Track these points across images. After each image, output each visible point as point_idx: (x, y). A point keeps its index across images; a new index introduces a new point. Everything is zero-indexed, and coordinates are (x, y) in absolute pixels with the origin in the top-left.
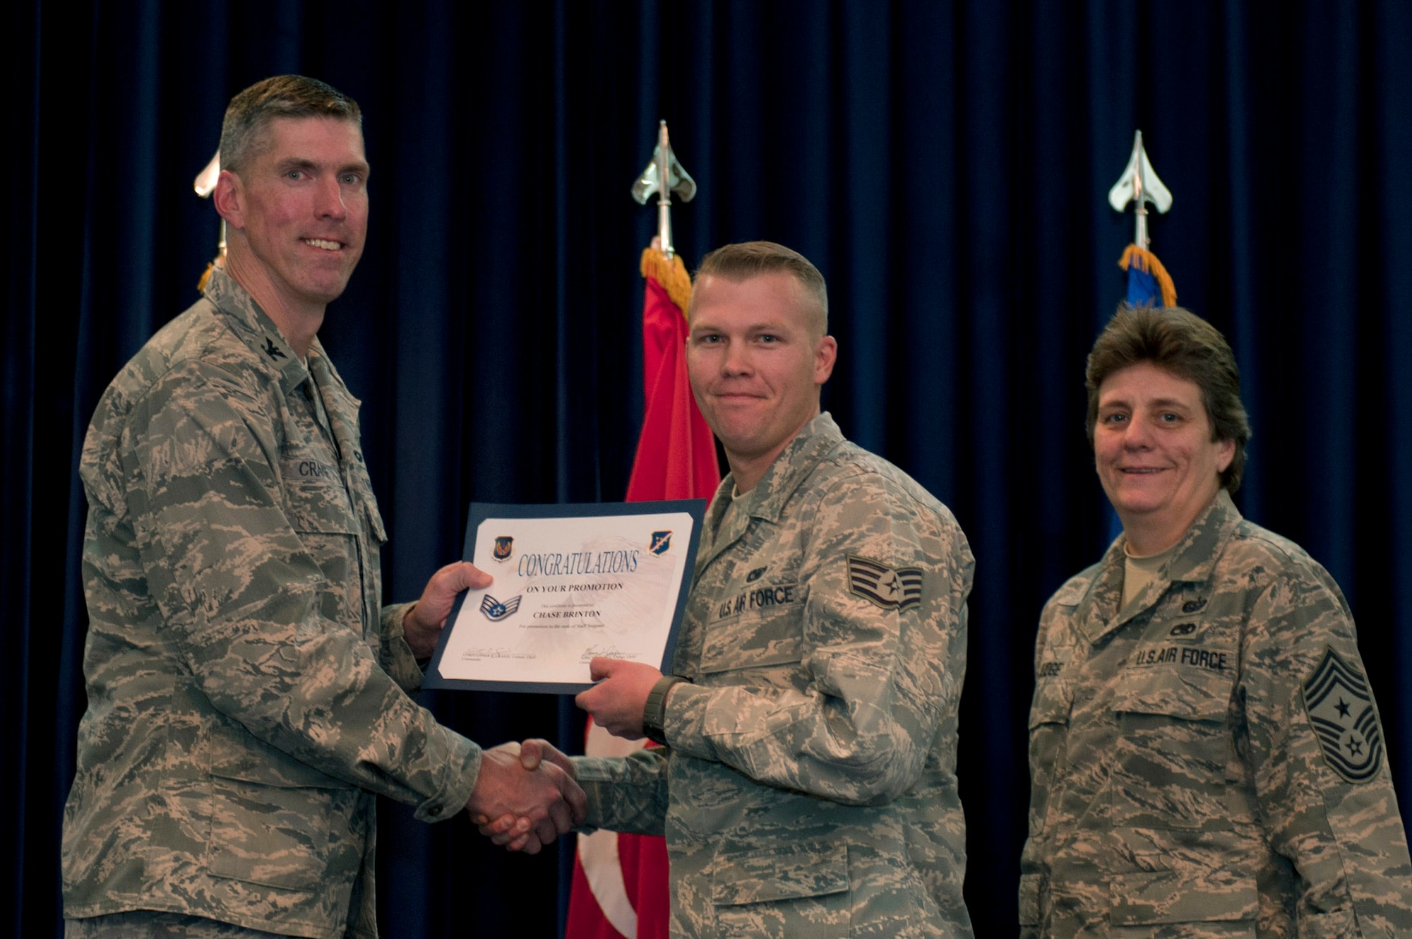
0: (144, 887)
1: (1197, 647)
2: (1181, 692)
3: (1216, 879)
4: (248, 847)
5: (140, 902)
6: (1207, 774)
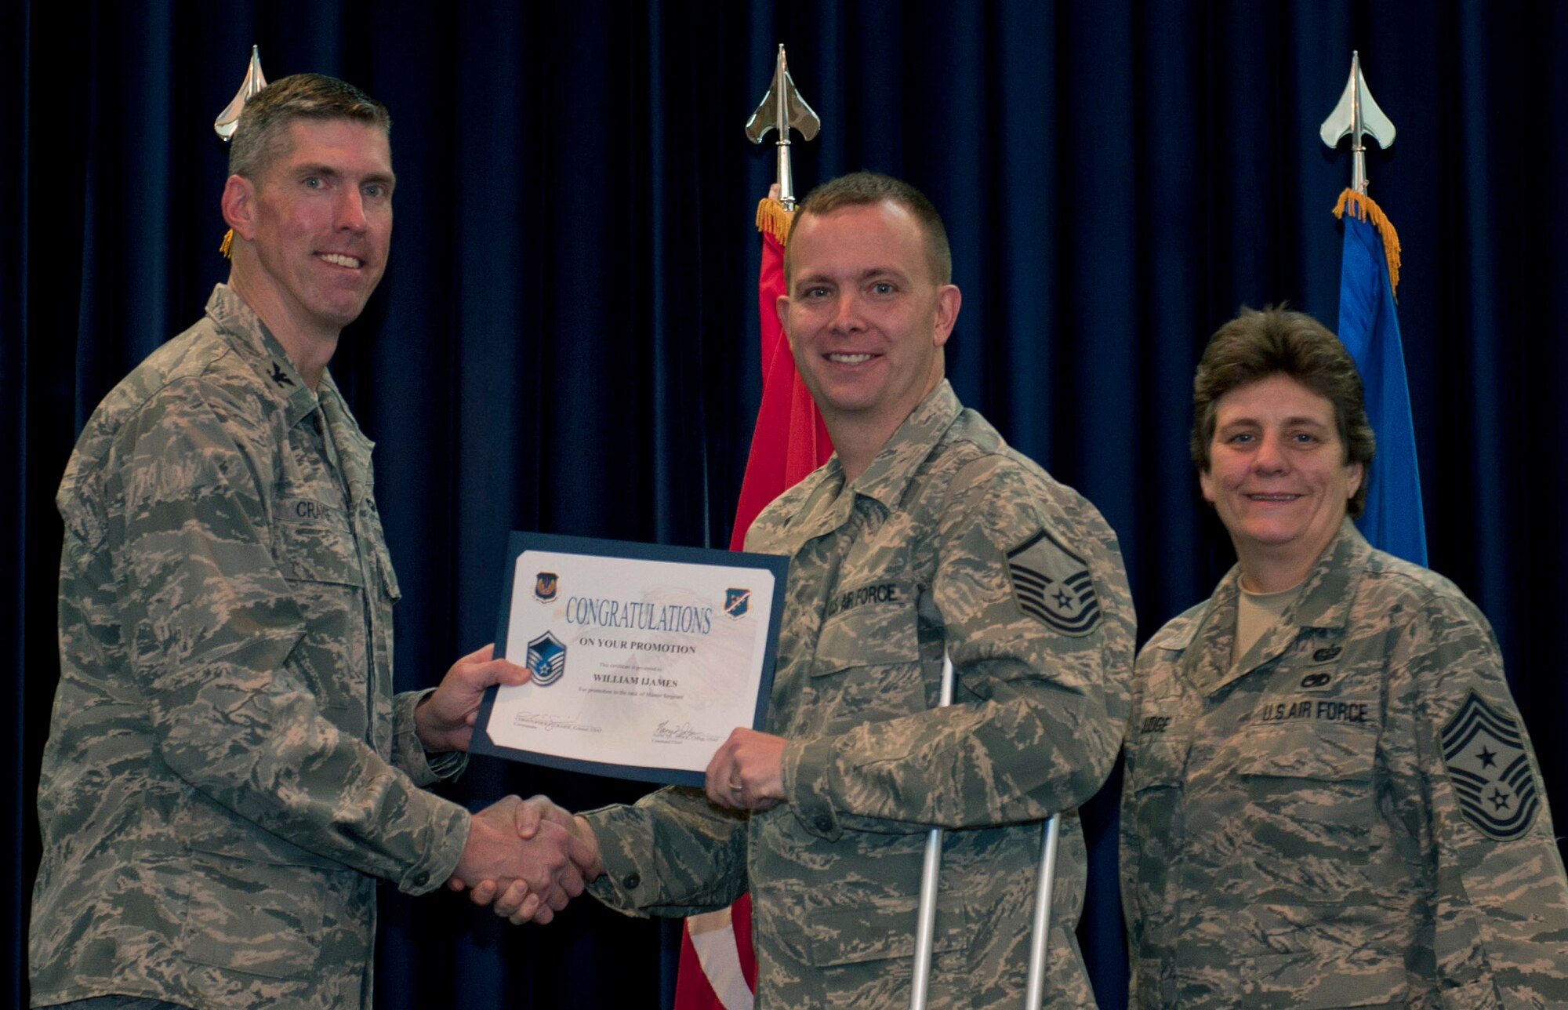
0: (116, 971)
1: (1333, 699)
2: (1319, 750)
3: (1359, 959)
4: (228, 930)
5: (111, 987)
6: (1351, 840)
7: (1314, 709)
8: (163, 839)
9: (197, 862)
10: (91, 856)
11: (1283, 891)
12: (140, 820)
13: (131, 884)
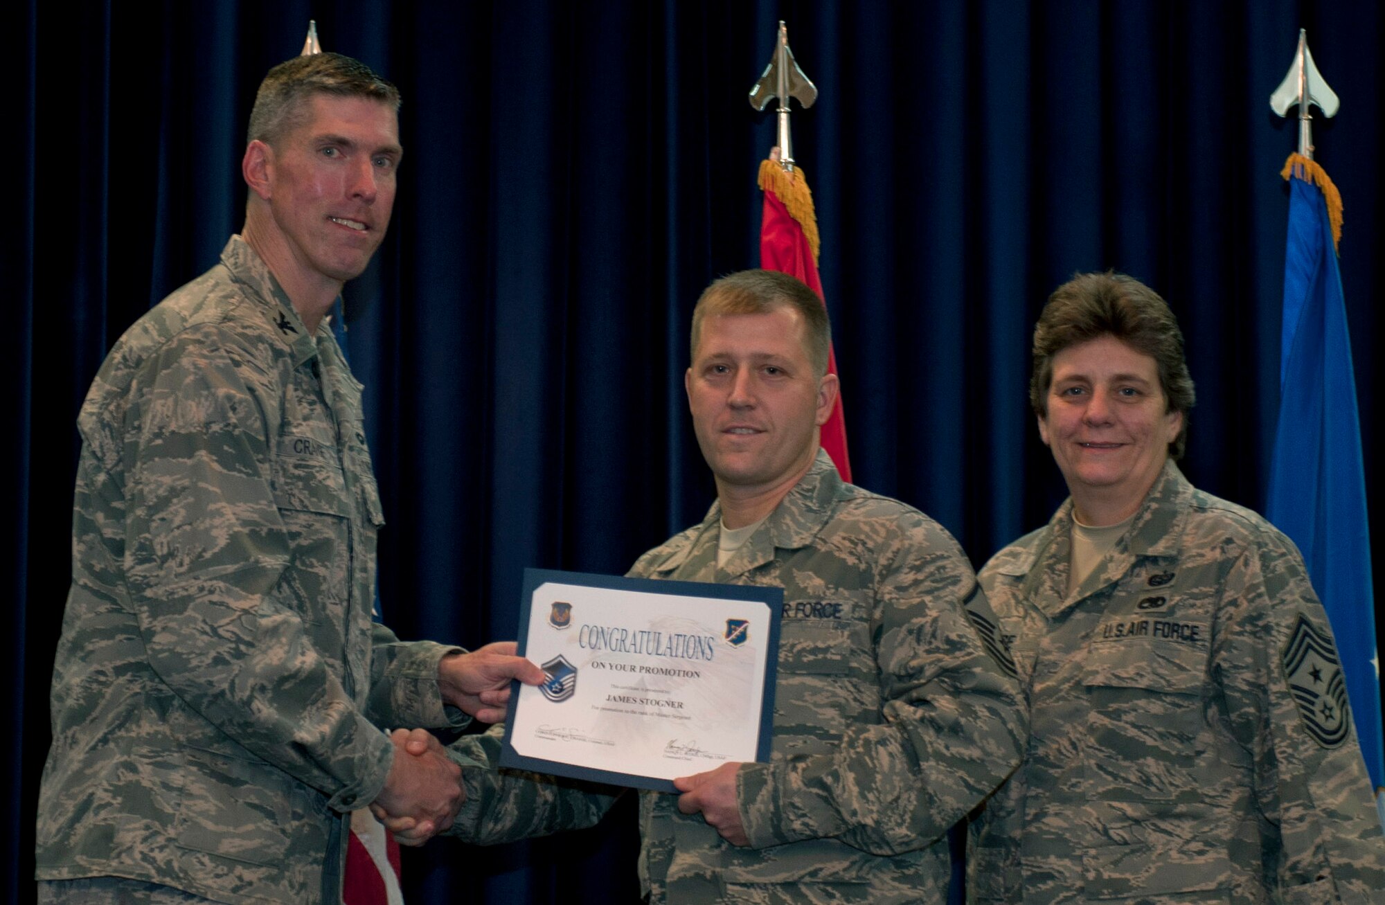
0: (113, 853)
1: (1168, 620)
2: (1155, 665)
3: (1189, 851)
4: (217, 820)
5: (109, 869)
6: (1178, 745)
7: (1151, 628)
8: (160, 736)
9: (191, 758)
10: (94, 748)
11: (1122, 790)
12: (139, 719)
13: (131, 777)
